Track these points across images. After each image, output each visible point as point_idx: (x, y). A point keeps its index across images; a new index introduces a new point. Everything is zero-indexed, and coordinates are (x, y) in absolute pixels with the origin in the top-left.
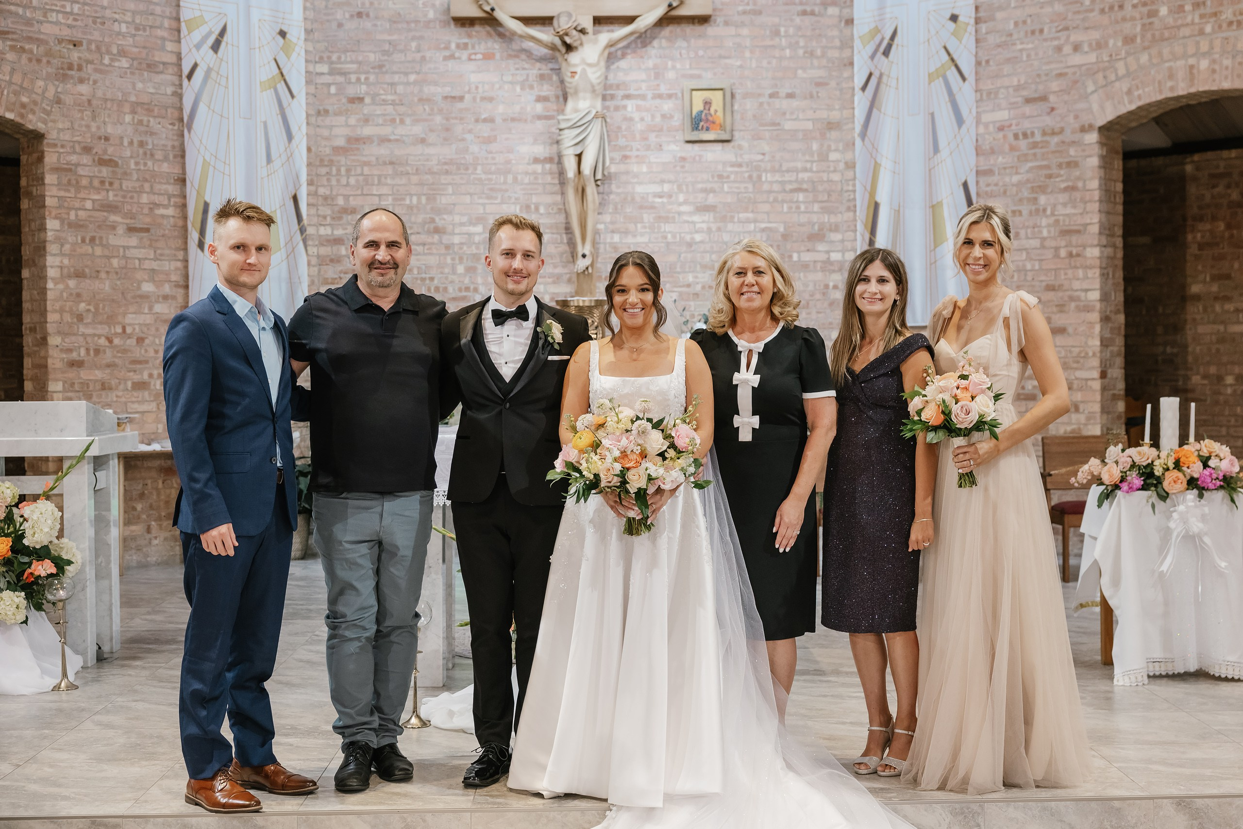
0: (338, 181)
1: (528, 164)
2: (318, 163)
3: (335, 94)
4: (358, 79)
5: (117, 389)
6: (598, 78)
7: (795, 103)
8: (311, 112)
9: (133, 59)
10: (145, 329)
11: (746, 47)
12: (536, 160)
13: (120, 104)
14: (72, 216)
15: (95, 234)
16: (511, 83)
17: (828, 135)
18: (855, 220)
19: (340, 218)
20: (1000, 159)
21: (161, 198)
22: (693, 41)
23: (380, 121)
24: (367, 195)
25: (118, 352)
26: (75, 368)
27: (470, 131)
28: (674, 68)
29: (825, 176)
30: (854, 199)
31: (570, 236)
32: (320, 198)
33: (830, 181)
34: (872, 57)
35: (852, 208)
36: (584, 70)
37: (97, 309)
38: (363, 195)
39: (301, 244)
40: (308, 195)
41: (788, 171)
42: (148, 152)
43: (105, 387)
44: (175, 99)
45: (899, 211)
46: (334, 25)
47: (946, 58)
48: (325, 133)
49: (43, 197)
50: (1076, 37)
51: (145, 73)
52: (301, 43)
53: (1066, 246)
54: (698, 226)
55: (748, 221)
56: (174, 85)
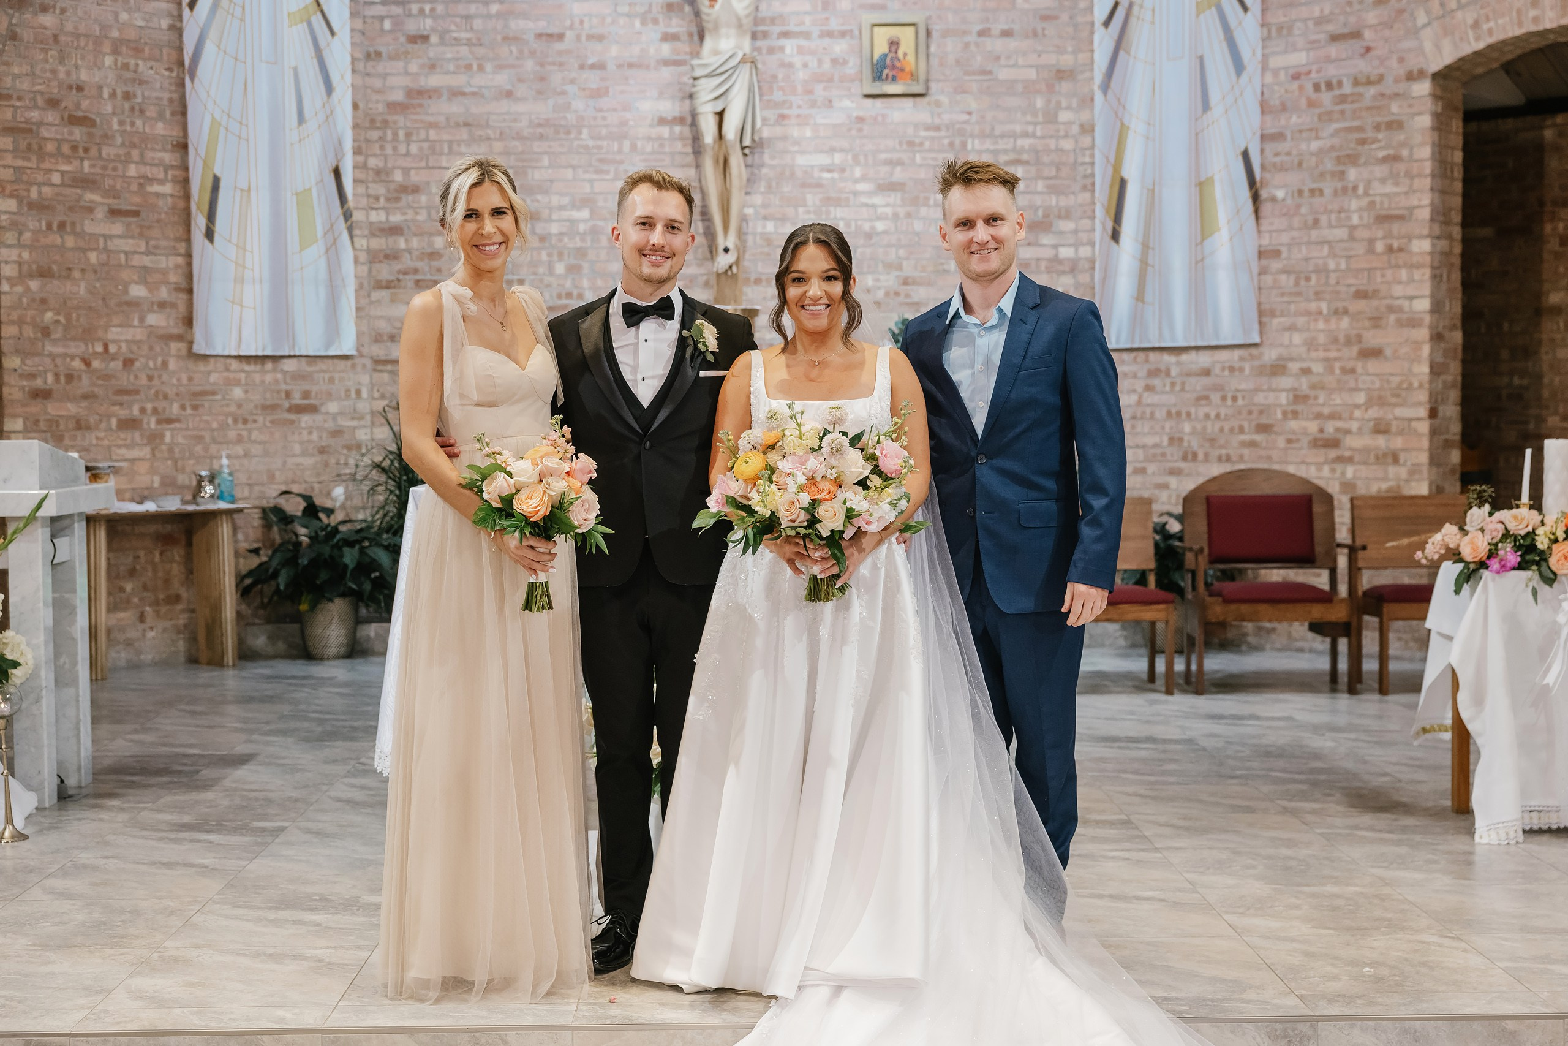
0: (395, 149)
1: (651, 126)
2: (367, 125)
3: (390, 31)
4: (422, 11)
5: (97, 428)
6: (747, 7)
7: (1012, 44)
8: (358, 55)
10: (135, 348)
12: (662, 121)
13: (98, 41)
15: (65, 218)
16: (628, 15)
17: (1057, 88)
18: (1093, 203)
19: (397, 199)
20: (1294, 118)
21: (155, 170)
23: (451, 67)
24: (434, 168)
25: (98, 378)
26: (39, 400)
27: (572, 82)
29: (1052, 144)
30: (1092, 175)
31: (707, 223)
32: (371, 173)
33: (1059, 150)
35: (1089, 187)
37: (68, 319)
38: (428, 167)
39: (345, 235)
40: (355, 167)
41: (1002, 136)
42: (137, 108)
43: (80, 425)
44: (174, 36)
45: (1153, 190)
48: (377, 83)
53: (1384, 238)
54: (880, 210)
56: (170, 15)
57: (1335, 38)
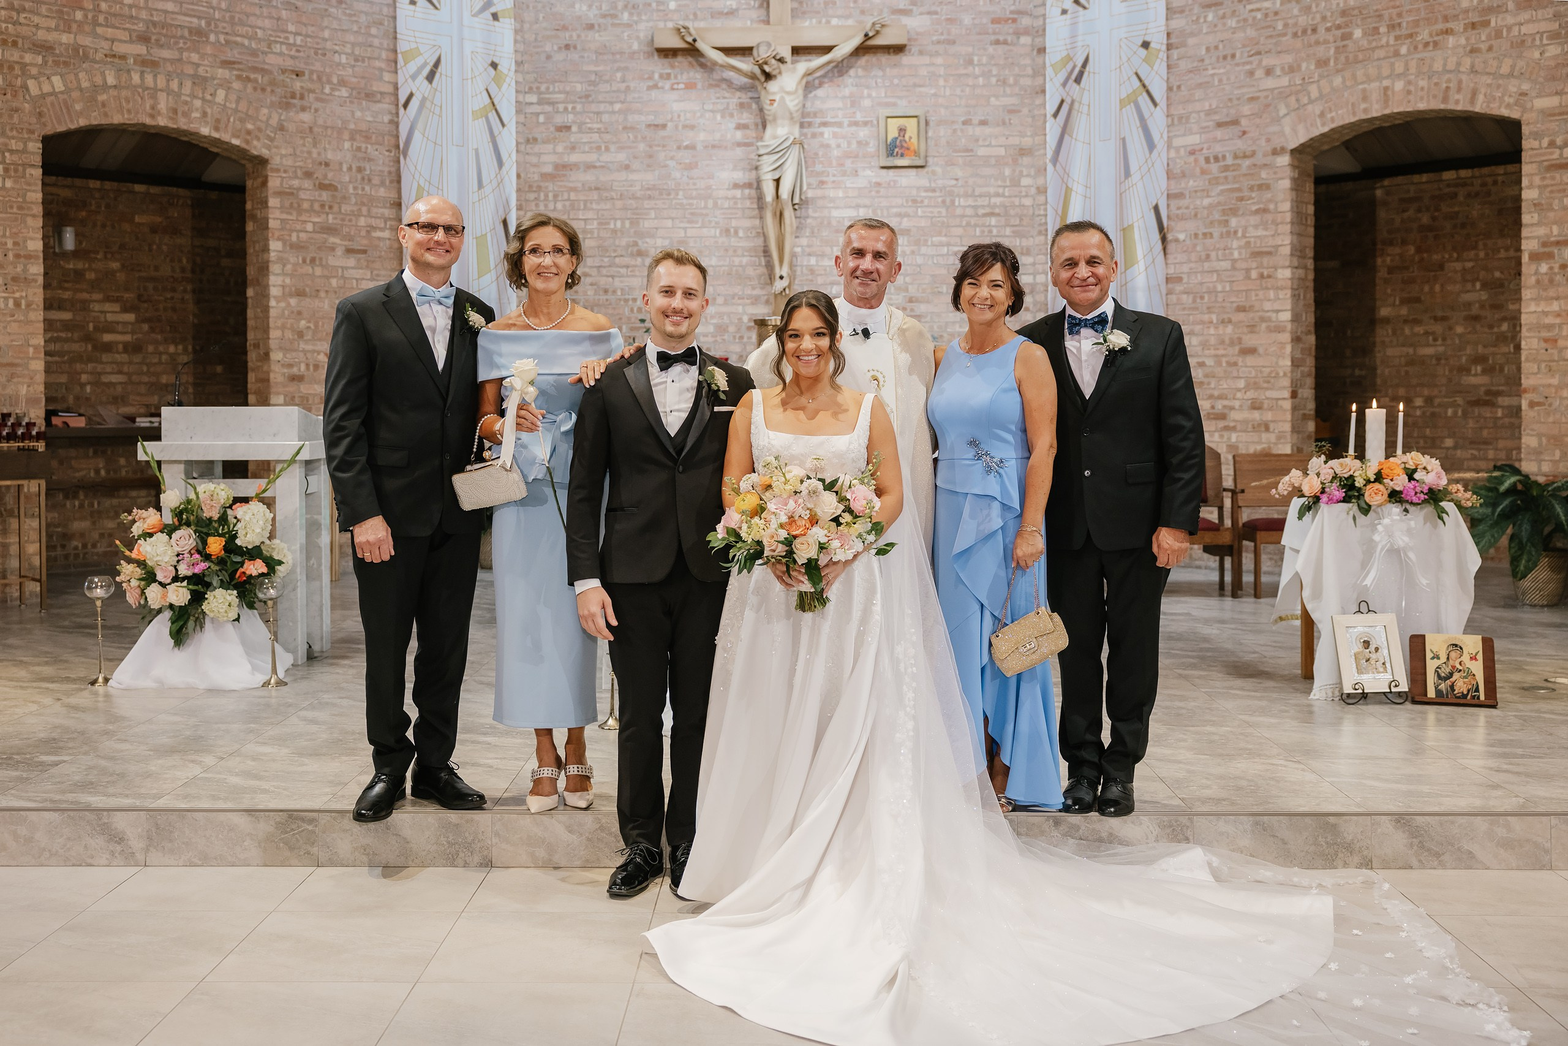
1: (728, 189)
2: (527, 189)
3: (543, 123)
4: (566, 109)
6: (797, 105)
7: (987, 130)
8: (521, 140)
9: (353, 89)
11: (940, 76)
12: (736, 186)
13: (340, 131)
14: (294, 235)
15: (315, 255)
16: (712, 111)
17: (1020, 161)
20: (1191, 183)
21: (378, 221)
22: (888, 70)
23: (587, 149)
26: (295, 383)
27: (672, 158)
28: (869, 96)
29: (1017, 201)
30: (1046, 223)
33: (1022, 206)
34: (1064, 84)
36: (782, 98)
37: (316, 326)
41: (980, 196)
42: (366, 178)
44: (393, 127)
46: (543, 57)
47: (1137, 84)
48: (534, 160)
49: (267, 219)
50: (1268, 61)
51: (364, 103)
52: (512, 74)
53: (1257, 268)
55: (941, 245)
56: (390, 113)
57: (1220, 125)
